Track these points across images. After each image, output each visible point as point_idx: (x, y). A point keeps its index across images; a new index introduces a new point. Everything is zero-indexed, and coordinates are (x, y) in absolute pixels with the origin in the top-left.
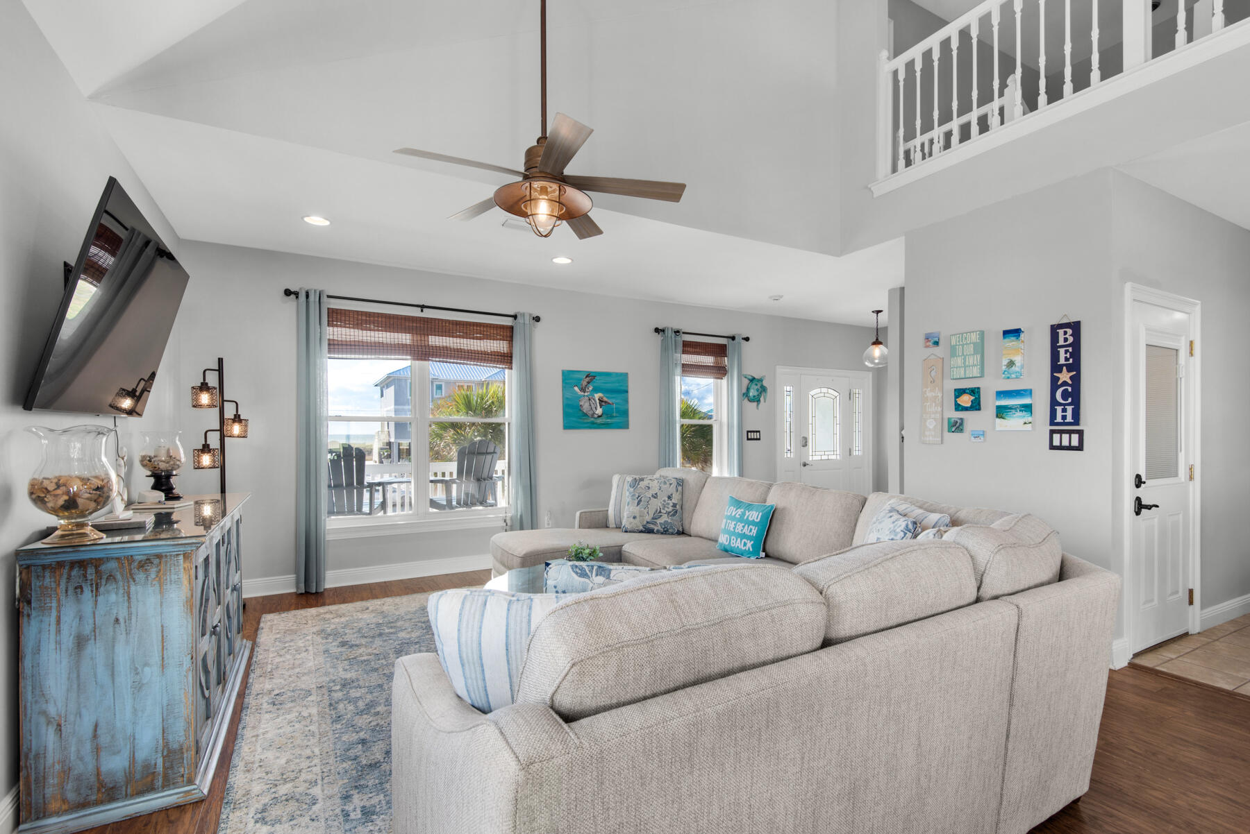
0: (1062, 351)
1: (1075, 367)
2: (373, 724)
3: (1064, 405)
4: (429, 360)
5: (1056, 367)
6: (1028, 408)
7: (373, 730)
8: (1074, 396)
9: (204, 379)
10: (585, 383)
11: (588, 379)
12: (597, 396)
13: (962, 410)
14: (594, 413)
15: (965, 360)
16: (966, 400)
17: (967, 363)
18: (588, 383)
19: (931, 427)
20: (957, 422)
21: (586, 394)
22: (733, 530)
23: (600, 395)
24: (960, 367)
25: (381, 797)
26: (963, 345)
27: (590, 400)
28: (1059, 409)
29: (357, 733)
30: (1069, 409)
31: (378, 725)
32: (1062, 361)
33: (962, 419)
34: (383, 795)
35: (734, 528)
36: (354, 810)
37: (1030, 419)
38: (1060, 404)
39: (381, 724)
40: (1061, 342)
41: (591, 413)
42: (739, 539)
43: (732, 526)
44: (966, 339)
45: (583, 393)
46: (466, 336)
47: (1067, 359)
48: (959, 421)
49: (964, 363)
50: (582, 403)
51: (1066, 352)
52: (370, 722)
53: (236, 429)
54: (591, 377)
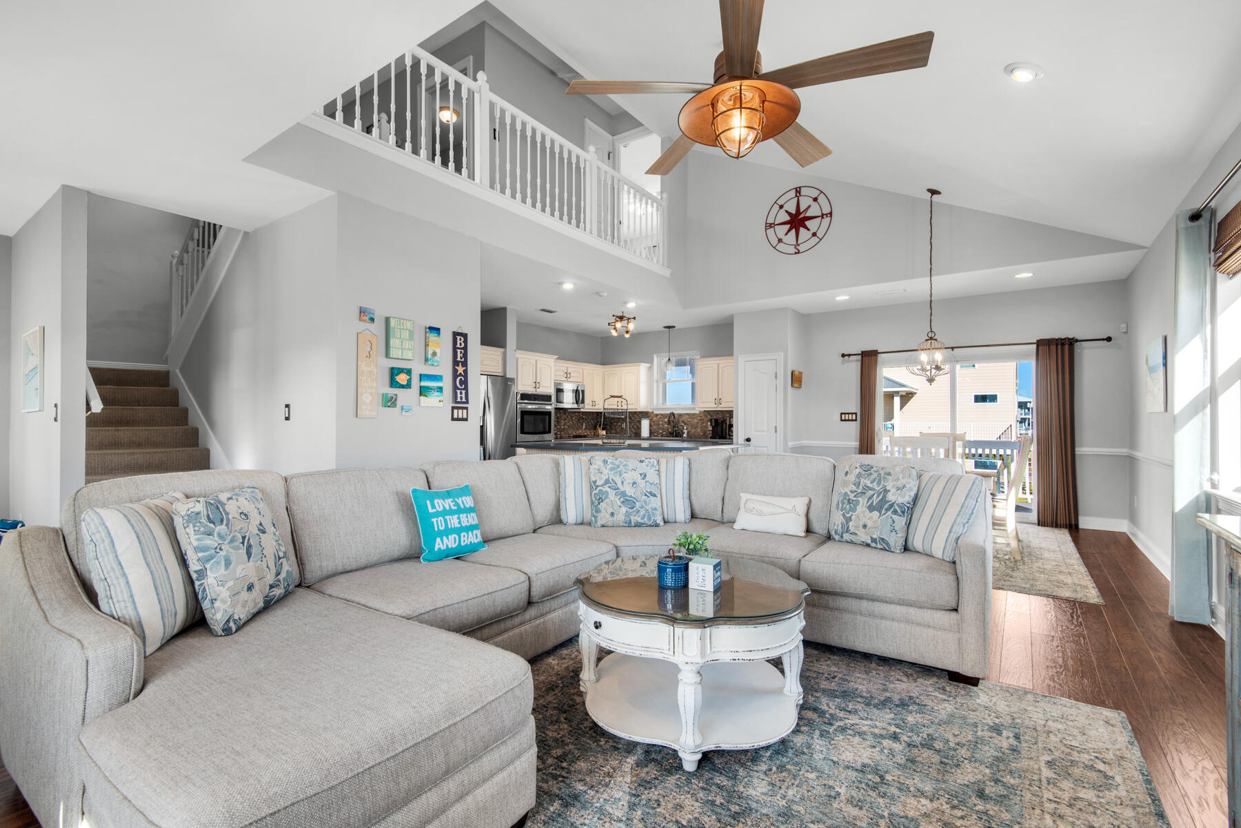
0: (459, 351)
1: (465, 364)
2: (959, 813)
3: (461, 389)
5: (456, 363)
6: (440, 389)
7: (963, 802)
8: (465, 383)
13: (399, 388)
15: (402, 342)
16: (402, 379)
17: (404, 346)
19: (368, 401)
20: (392, 398)
22: (459, 526)
24: (398, 348)
25: (979, 733)
26: (401, 329)
28: (459, 392)
29: (986, 813)
30: (463, 392)
31: (954, 807)
32: (459, 359)
33: (396, 395)
34: (978, 734)
35: (460, 523)
36: (1008, 738)
37: (441, 398)
38: (459, 389)
39: (948, 806)
40: (458, 346)
42: (470, 533)
43: (456, 521)
44: (403, 324)
47: (461, 358)
48: (395, 397)
49: (402, 345)
51: (461, 352)
52: (962, 818)
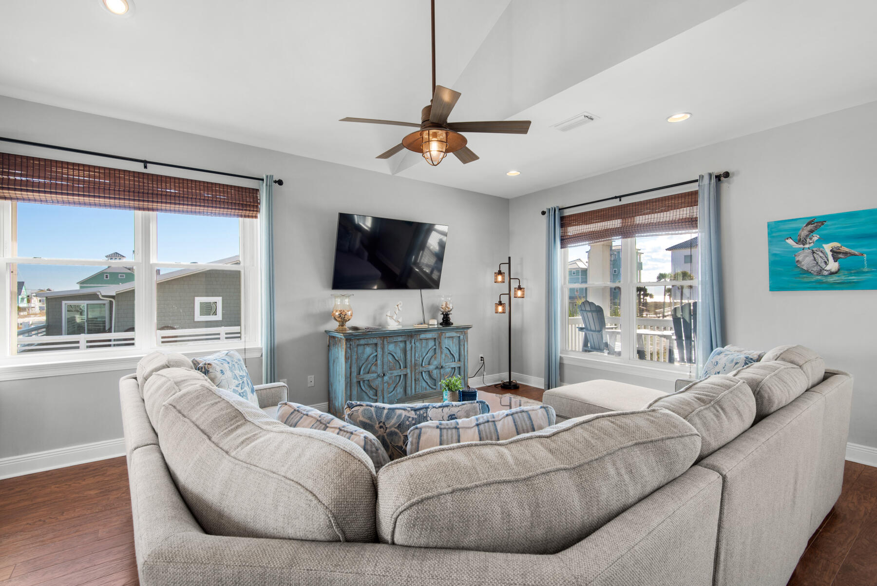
4: (634, 237)
9: (500, 269)
10: (804, 233)
11: (810, 227)
12: (827, 247)
14: (822, 269)
18: (811, 231)
21: (807, 246)
23: (835, 244)
27: (813, 253)
41: (816, 269)
45: (802, 246)
46: (653, 212)
50: (800, 258)
53: (519, 293)
54: (815, 224)
